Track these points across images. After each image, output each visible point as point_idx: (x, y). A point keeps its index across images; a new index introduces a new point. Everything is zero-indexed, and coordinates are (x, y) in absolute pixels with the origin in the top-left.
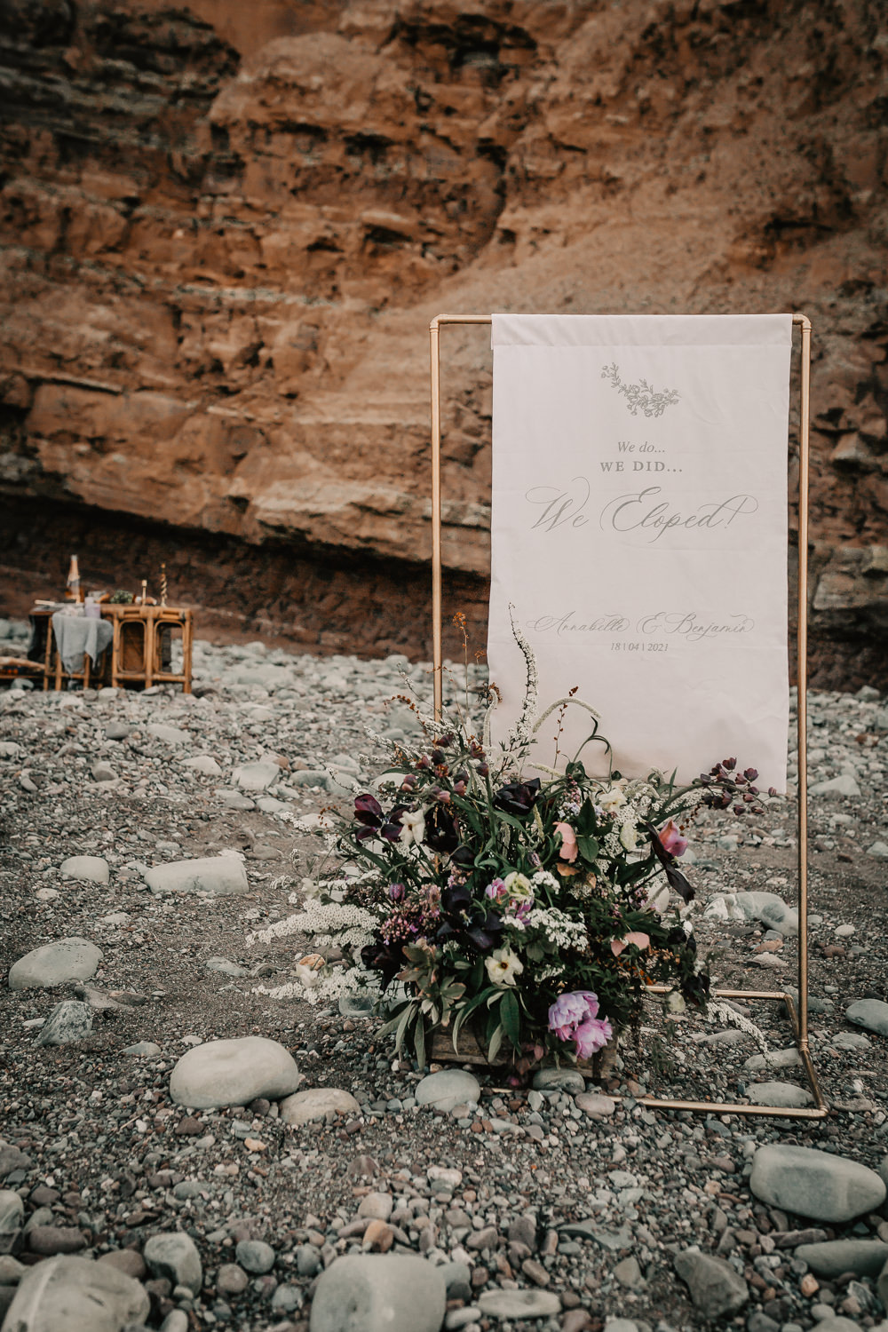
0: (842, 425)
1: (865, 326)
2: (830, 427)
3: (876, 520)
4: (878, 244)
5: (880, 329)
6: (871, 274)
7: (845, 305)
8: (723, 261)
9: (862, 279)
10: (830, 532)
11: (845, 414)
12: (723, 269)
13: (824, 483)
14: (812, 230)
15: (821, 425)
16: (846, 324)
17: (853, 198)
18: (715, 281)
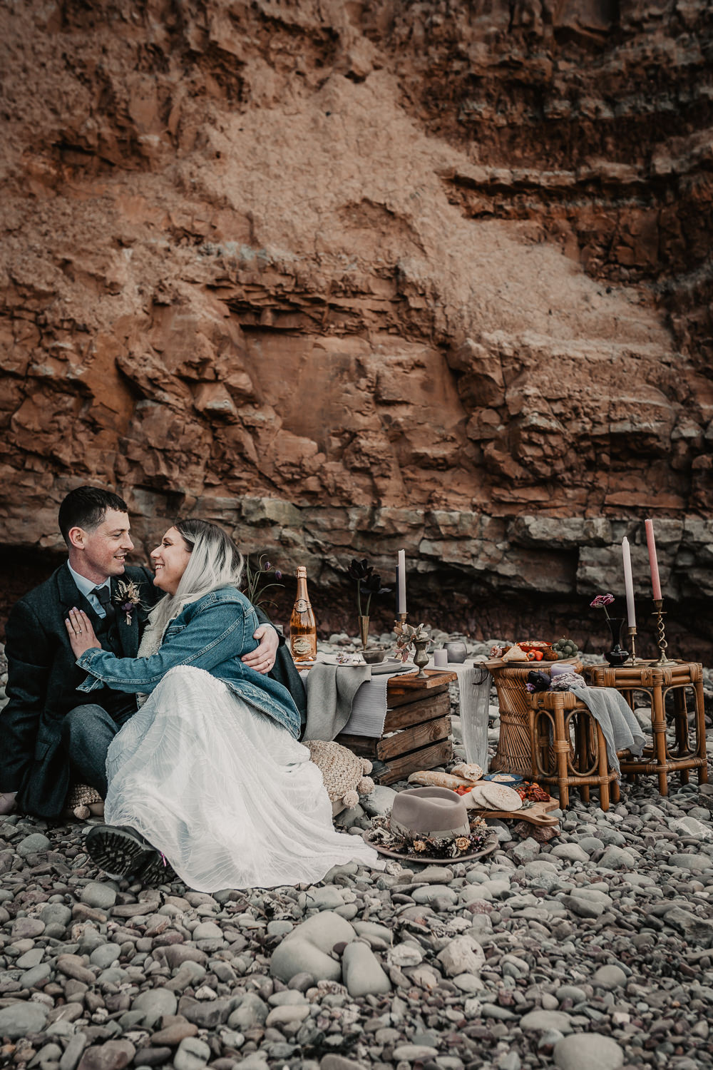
0: (208, 374)
1: (210, 279)
2: (194, 375)
3: (244, 470)
4: (196, 196)
5: (225, 283)
6: (198, 226)
7: (180, 252)
8: (20, 173)
9: (188, 228)
10: (197, 480)
11: (212, 364)
12: (21, 181)
13: (193, 431)
14: (96, 159)
15: (185, 371)
16: (190, 272)
17: (142, 138)
18: (14, 192)
